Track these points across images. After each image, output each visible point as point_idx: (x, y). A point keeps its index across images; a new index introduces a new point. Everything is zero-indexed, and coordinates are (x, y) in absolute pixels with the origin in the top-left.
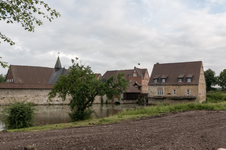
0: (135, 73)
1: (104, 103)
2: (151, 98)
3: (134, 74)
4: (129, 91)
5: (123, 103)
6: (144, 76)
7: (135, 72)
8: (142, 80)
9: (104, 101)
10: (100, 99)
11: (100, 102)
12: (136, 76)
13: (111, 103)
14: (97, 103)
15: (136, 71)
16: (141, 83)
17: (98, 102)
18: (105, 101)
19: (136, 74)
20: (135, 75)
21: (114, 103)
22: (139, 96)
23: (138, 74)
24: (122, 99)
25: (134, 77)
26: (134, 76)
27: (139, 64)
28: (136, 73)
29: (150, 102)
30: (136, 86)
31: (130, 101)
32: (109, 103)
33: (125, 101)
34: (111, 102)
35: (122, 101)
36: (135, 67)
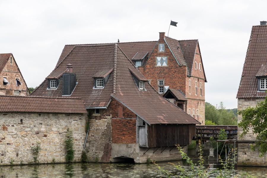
0: (160, 55)
1: (75, 163)
2: (247, 144)
3: (159, 58)
4: (162, 117)
5: (143, 159)
6: (190, 67)
7: (161, 49)
8: (187, 79)
9: (77, 156)
10: (63, 147)
11: (62, 159)
12: (165, 64)
13: (100, 160)
14: (54, 164)
15: (166, 47)
16: (183, 90)
17: (57, 160)
18: (80, 156)
19: (165, 58)
20: (161, 62)
21: (112, 160)
22: (190, 134)
23: (171, 59)
24: (142, 148)
25: (160, 67)
26: (159, 65)
27: (174, 24)
28: (167, 53)
29: (245, 156)
30: (172, 101)
31: (164, 153)
32: (92, 160)
33: (151, 155)
34: (102, 158)
35: (142, 153)
36: (162, 35)
